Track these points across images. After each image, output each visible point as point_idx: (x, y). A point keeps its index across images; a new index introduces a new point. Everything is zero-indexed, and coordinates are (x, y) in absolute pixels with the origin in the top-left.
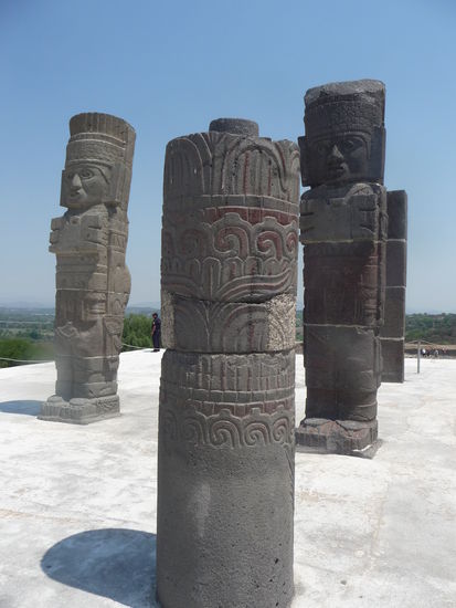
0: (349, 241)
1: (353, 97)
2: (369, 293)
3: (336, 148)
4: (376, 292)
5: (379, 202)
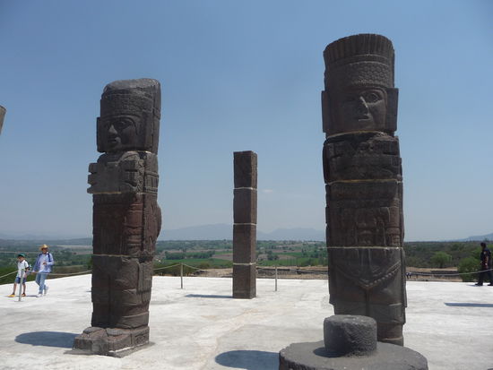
0: (119, 193)
1: (127, 91)
2: (132, 231)
3: (113, 127)
4: (139, 230)
5: (145, 165)
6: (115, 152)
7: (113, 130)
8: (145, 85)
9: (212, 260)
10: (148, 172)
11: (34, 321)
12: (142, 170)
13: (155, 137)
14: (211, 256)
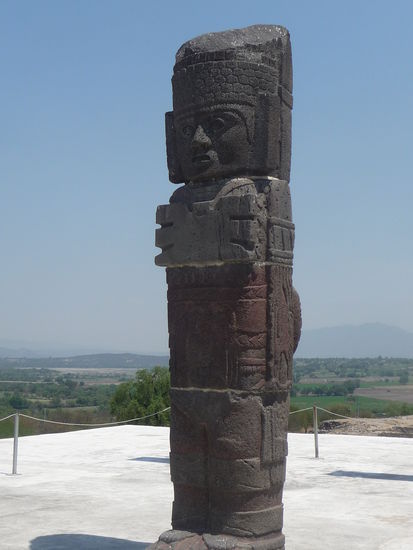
1: (225, 55)
2: (247, 340)
3: (201, 130)
4: (262, 339)
5: (268, 204)
6: (206, 182)
7: (201, 136)
8: (261, 39)
9: (354, 399)
10: (274, 219)
11: (51, 513)
12: (263, 215)
13: (284, 145)
14: (351, 390)
